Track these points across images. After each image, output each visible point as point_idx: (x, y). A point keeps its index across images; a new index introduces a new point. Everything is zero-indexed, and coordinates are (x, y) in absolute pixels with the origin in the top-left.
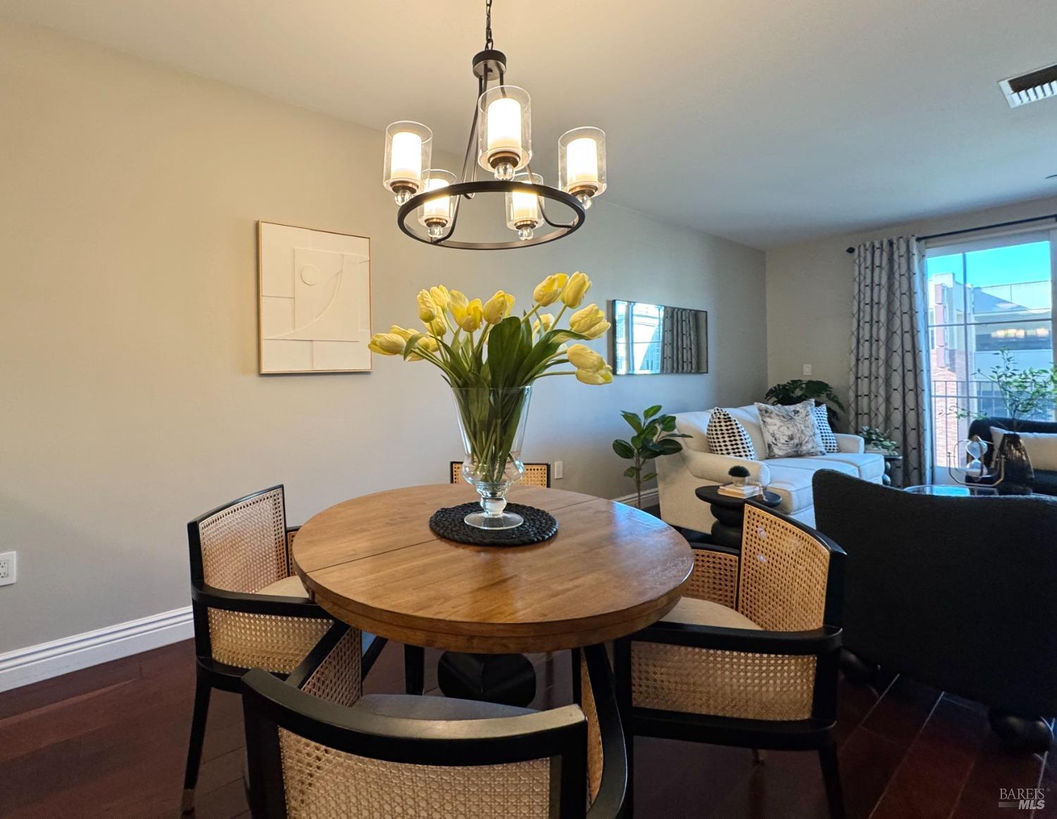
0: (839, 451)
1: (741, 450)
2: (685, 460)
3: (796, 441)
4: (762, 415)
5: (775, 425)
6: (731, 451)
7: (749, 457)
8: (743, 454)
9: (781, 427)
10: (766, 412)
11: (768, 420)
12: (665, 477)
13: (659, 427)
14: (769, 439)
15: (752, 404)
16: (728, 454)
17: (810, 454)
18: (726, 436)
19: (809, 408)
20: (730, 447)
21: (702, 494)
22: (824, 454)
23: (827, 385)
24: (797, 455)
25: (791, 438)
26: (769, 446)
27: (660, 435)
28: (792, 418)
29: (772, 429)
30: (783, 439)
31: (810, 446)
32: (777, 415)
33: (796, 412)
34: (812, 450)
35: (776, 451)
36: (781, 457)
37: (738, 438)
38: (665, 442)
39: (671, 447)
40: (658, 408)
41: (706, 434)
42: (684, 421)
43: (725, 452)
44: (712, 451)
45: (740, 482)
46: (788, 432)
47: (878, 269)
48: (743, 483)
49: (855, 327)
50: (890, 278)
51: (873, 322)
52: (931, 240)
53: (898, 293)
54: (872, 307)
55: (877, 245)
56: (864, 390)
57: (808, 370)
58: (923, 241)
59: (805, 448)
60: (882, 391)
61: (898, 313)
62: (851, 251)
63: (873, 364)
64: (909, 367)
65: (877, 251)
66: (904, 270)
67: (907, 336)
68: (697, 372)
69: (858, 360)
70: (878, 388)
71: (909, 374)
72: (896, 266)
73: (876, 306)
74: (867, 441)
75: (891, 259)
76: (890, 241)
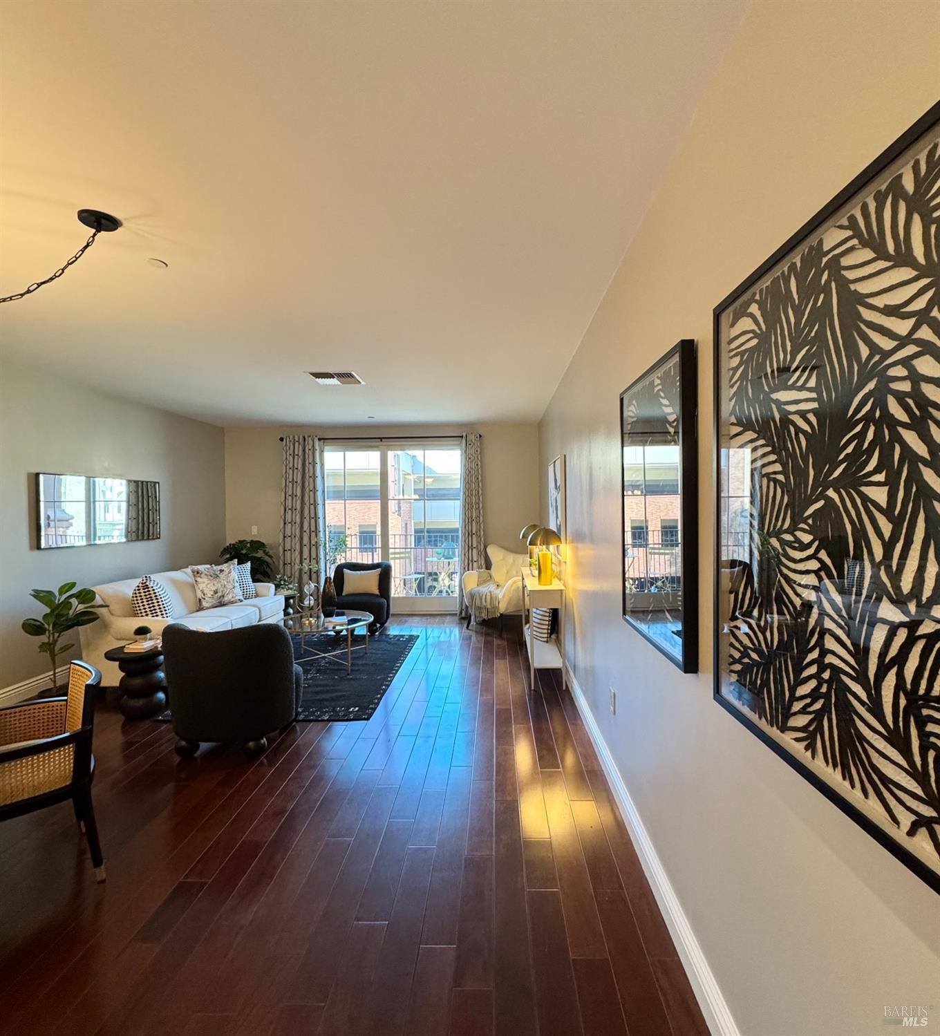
0: (257, 596)
1: (158, 611)
2: (106, 626)
3: (220, 594)
4: (194, 576)
5: (204, 583)
6: (149, 613)
7: (165, 616)
8: (159, 613)
9: (208, 584)
10: (198, 573)
11: (198, 579)
12: (88, 645)
13: (74, 601)
14: (200, 595)
15: (187, 567)
16: (147, 615)
17: (232, 603)
18: (154, 598)
19: (232, 566)
20: (148, 610)
22: (241, 601)
24: (221, 604)
25: (216, 592)
26: (200, 600)
27: (77, 607)
28: (218, 576)
29: (201, 586)
30: (210, 594)
31: (230, 596)
32: (206, 575)
33: (222, 571)
34: (233, 599)
35: (205, 604)
36: (208, 608)
37: (155, 601)
38: (83, 613)
39: (88, 617)
40: (73, 585)
41: (131, 598)
42: (103, 591)
43: (144, 614)
44: (135, 615)
45: (142, 639)
46: (214, 588)
47: (296, 457)
48: (145, 640)
49: (283, 499)
50: (304, 464)
51: (293, 496)
52: (326, 441)
53: (307, 477)
54: (293, 485)
55: (297, 439)
56: (288, 547)
57: (255, 530)
58: (322, 441)
59: (226, 599)
60: (298, 547)
61: (307, 490)
62: (282, 439)
63: (293, 527)
64: (313, 529)
65: (297, 444)
66: (311, 460)
67: (312, 507)
68: (148, 539)
69: (285, 524)
70: (296, 544)
71: (313, 534)
72: (307, 456)
73: (295, 484)
74: (277, 586)
75: (304, 451)
76: (304, 438)
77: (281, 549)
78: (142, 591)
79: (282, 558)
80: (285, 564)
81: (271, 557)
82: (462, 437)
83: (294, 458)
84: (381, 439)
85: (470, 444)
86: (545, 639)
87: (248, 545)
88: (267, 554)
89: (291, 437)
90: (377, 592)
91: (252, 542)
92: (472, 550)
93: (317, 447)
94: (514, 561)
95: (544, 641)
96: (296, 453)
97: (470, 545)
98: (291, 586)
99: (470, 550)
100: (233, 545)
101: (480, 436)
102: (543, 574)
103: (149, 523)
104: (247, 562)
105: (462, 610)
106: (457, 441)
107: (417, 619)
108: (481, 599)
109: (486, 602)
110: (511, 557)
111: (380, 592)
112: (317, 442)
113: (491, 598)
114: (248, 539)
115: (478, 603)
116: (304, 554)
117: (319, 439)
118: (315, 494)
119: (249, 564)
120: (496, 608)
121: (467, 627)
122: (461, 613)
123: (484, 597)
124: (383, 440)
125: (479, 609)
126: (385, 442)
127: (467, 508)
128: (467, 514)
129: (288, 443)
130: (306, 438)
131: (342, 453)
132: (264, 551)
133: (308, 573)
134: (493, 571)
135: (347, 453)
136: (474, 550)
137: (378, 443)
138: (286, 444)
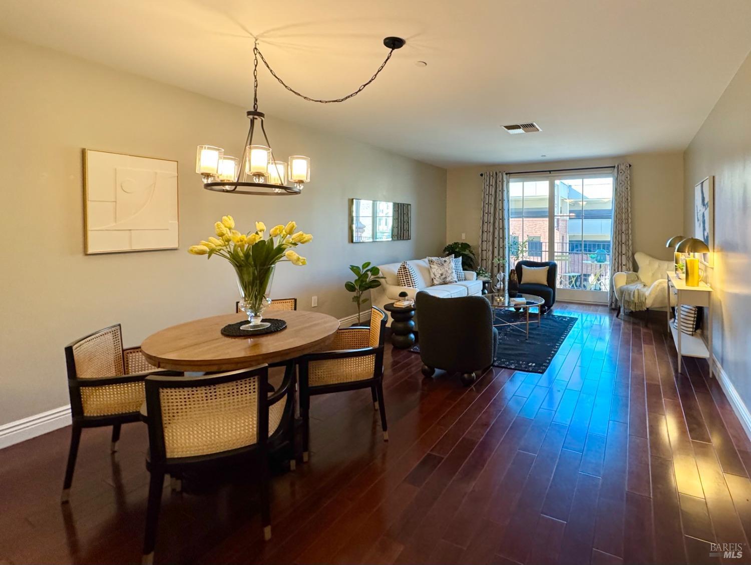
0: (465, 279)
1: (411, 283)
2: (384, 290)
3: (444, 276)
4: (430, 263)
5: (435, 268)
6: (406, 284)
7: (414, 287)
8: (411, 285)
9: (437, 269)
10: (432, 262)
11: (432, 266)
12: (375, 300)
13: (369, 273)
14: (433, 276)
15: (426, 258)
16: (405, 285)
17: (451, 282)
18: (409, 275)
19: (451, 259)
20: (405, 282)
21: (387, 308)
22: (456, 282)
23: (469, 245)
24: (445, 283)
25: (442, 275)
26: (432, 279)
27: (371, 277)
28: (443, 265)
29: (434, 270)
30: (438, 276)
31: (450, 278)
32: (436, 263)
33: (445, 261)
34: (451, 280)
35: (435, 282)
36: (437, 285)
37: (409, 277)
38: (374, 281)
39: (376, 284)
40: (369, 264)
41: (397, 274)
42: (384, 269)
43: (403, 285)
44: (399, 285)
45: (402, 299)
46: (440, 272)
47: (491, 187)
48: (405, 300)
49: (482, 216)
50: (496, 192)
51: (488, 213)
52: (511, 175)
53: (498, 200)
54: (488, 206)
55: (491, 174)
56: (484, 248)
57: (464, 236)
58: (508, 175)
59: (448, 280)
60: (491, 248)
61: (498, 210)
62: (482, 175)
63: (488, 235)
64: (501, 236)
65: (491, 178)
66: (500, 189)
67: (501, 221)
68: (403, 239)
69: (483, 232)
70: (489, 246)
71: (501, 240)
72: (498, 186)
73: (490, 205)
74: (478, 274)
75: (496, 182)
76: (496, 173)
77: (480, 250)
78: (402, 270)
79: (480, 256)
80: (482, 260)
81: (473, 254)
82: (614, 167)
83: (489, 187)
84: (550, 171)
85: (621, 173)
86: (691, 333)
87: (460, 246)
88: (471, 252)
89: (488, 173)
90: (546, 283)
91: (462, 244)
92: (621, 256)
93: (505, 180)
94: (659, 266)
95: (690, 335)
96: (491, 184)
97: (620, 252)
98: (487, 275)
99: (620, 256)
100: (451, 245)
101: (630, 166)
102: (690, 277)
103: (404, 230)
104: (459, 257)
105: (612, 302)
106: (609, 171)
107: (575, 306)
108: (629, 294)
109: (634, 297)
110: (656, 264)
111: (548, 283)
112: (505, 176)
113: (638, 294)
114: (460, 242)
115: (627, 298)
116: (495, 253)
117: (506, 174)
118: (503, 212)
119: (461, 258)
120: (642, 303)
121: (617, 316)
122: (611, 305)
123: (632, 293)
124: (552, 172)
125: (628, 302)
126: (553, 174)
127: (618, 222)
128: (617, 228)
130: (498, 173)
131: (522, 183)
132: (470, 251)
133: (497, 267)
134: (640, 273)
135: (525, 183)
136: (624, 257)
137: (548, 174)
138: (485, 178)
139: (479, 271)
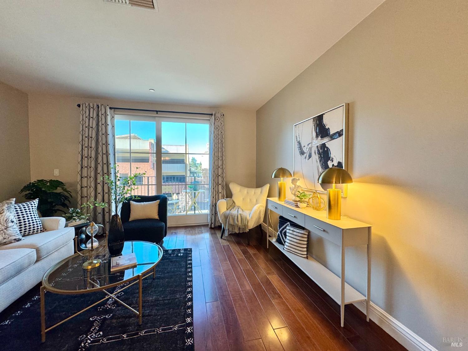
0: (43, 231)
47: (91, 119)
49: (80, 149)
50: (98, 125)
51: (89, 147)
52: (116, 110)
53: (100, 134)
54: (89, 139)
55: (91, 106)
56: (85, 184)
57: (56, 172)
58: (113, 110)
60: (93, 185)
61: (101, 144)
62: (79, 106)
63: (89, 170)
64: (105, 172)
65: (92, 110)
66: (103, 122)
67: (105, 156)
69: (82, 168)
70: (91, 183)
72: (100, 119)
73: (90, 139)
74: (68, 219)
75: (98, 115)
76: (98, 106)
77: (79, 187)
79: (80, 193)
80: (82, 197)
81: (67, 191)
82: (212, 115)
83: (89, 120)
84: (157, 111)
85: (217, 119)
86: (306, 256)
87: (48, 184)
88: (65, 190)
89: (87, 104)
90: (157, 217)
91: (51, 181)
92: (218, 186)
93: (109, 114)
96: (91, 116)
97: (217, 183)
98: (84, 217)
99: (217, 186)
101: (223, 115)
105: (212, 223)
106: (207, 117)
109: (238, 221)
111: (159, 217)
112: (108, 110)
114: (47, 178)
115: (231, 222)
116: (98, 189)
117: (110, 108)
121: (222, 237)
122: (211, 225)
123: (236, 218)
124: (158, 112)
125: (232, 226)
126: (160, 114)
127: (215, 160)
128: (215, 163)
129: (84, 109)
130: (100, 106)
132: (63, 188)
134: (234, 199)
136: (220, 186)
137: (154, 114)
138: (83, 109)
139: (72, 214)
